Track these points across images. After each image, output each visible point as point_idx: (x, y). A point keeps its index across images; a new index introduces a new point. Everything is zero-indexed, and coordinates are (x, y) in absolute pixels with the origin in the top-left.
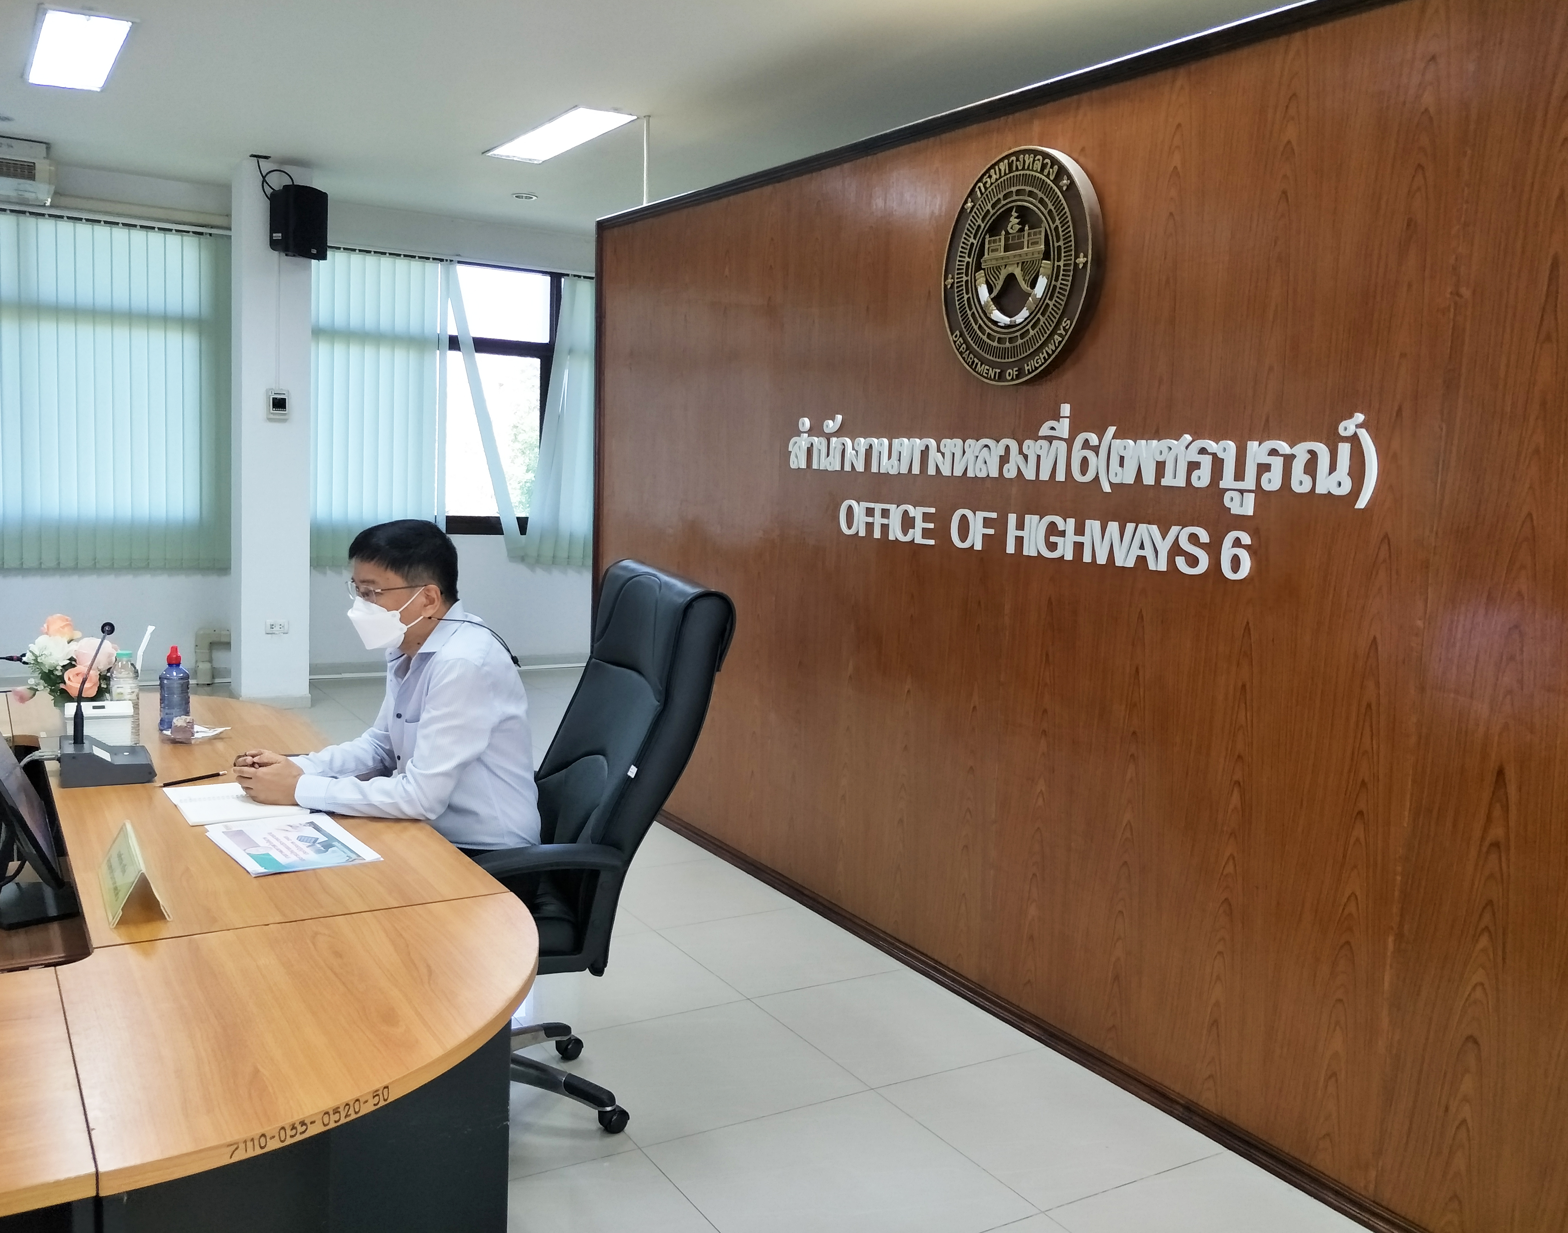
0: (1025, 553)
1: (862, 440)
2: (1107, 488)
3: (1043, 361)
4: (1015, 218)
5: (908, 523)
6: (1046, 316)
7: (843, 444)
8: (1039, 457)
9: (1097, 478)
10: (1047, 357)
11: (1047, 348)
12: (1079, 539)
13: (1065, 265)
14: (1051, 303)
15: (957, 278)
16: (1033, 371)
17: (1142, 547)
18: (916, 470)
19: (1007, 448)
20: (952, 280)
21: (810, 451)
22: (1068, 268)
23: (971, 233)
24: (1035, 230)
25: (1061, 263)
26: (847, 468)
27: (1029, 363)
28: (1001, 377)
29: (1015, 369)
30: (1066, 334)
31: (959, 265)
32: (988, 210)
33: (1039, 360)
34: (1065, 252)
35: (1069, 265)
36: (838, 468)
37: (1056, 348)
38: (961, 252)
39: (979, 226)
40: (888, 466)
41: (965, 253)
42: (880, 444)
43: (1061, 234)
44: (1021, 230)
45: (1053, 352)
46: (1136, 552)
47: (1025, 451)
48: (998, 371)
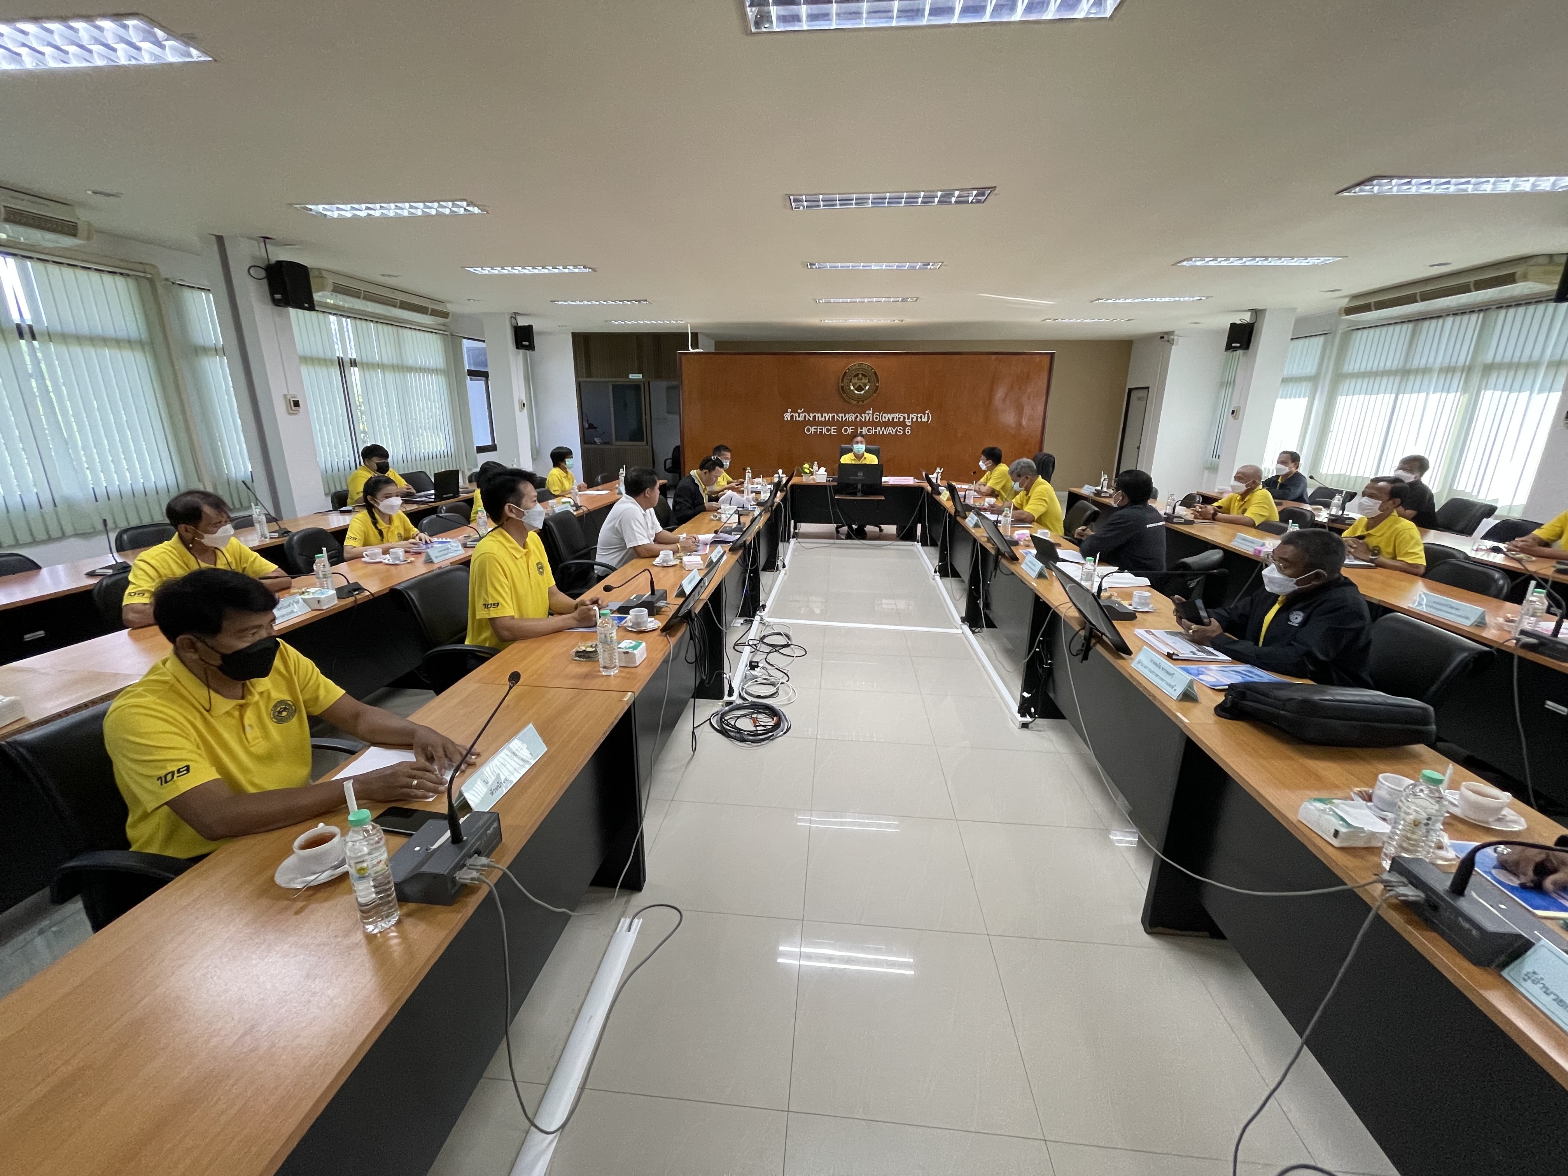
1: (811, 414)
2: (881, 422)
5: (828, 430)
6: (869, 393)
7: (804, 415)
8: (865, 417)
9: (879, 420)
12: (875, 431)
13: (874, 385)
14: (870, 391)
19: (856, 415)
21: (792, 416)
23: (849, 376)
24: (866, 377)
26: (806, 420)
32: (853, 373)
33: (866, 400)
34: (874, 383)
36: (803, 420)
39: (851, 376)
40: (821, 419)
42: (818, 415)
43: (873, 379)
44: (862, 377)
47: (862, 416)
48: (857, 402)
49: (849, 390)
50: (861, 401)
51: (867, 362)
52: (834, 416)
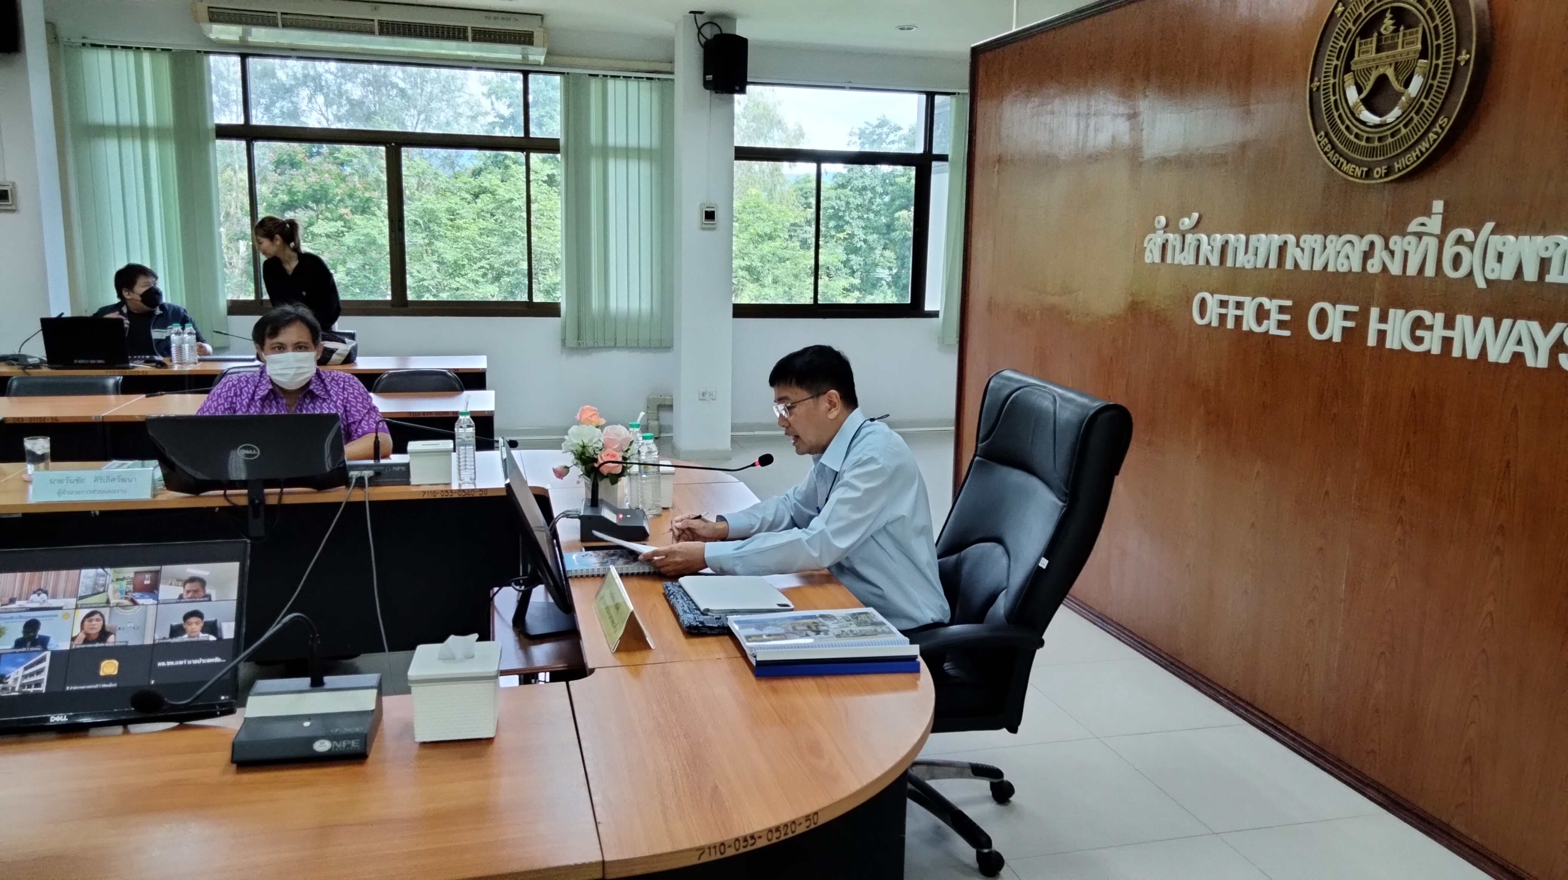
0: (1388, 345)
1: (1218, 236)
2: (1481, 284)
3: (1415, 159)
4: (1391, 19)
5: (1262, 314)
6: (1421, 115)
7: (1199, 240)
8: (1406, 253)
9: (1471, 274)
10: (1419, 155)
11: (1420, 146)
12: (1448, 333)
13: (1444, 63)
14: (1427, 102)
15: (1324, 81)
16: (1404, 169)
17: (1520, 344)
18: (1273, 264)
19: (1372, 244)
20: (1319, 83)
21: (1164, 247)
22: (1447, 66)
23: (1341, 36)
24: (1410, 30)
25: (1440, 62)
26: (1202, 262)
27: (1400, 161)
28: (1368, 175)
29: (1383, 168)
30: (1442, 132)
31: (1326, 68)
32: (1360, 14)
33: (1411, 159)
34: (1444, 50)
35: (1450, 63)
36: (1192, 261)
37: (1431, 146)
38: (1329, 55)
39: (1350, 30)
40: (1244, 261)
41: (1333, 56)
42: (1236, 240)
43: (1441, 32)
44: (1396, 31)
45: (1427, 150)
46: (1512, 347)
47: (1391, 246)
48: (1365, 169)
49: (1337, 110)
50: (1379, 164)
52: (1286, 243)
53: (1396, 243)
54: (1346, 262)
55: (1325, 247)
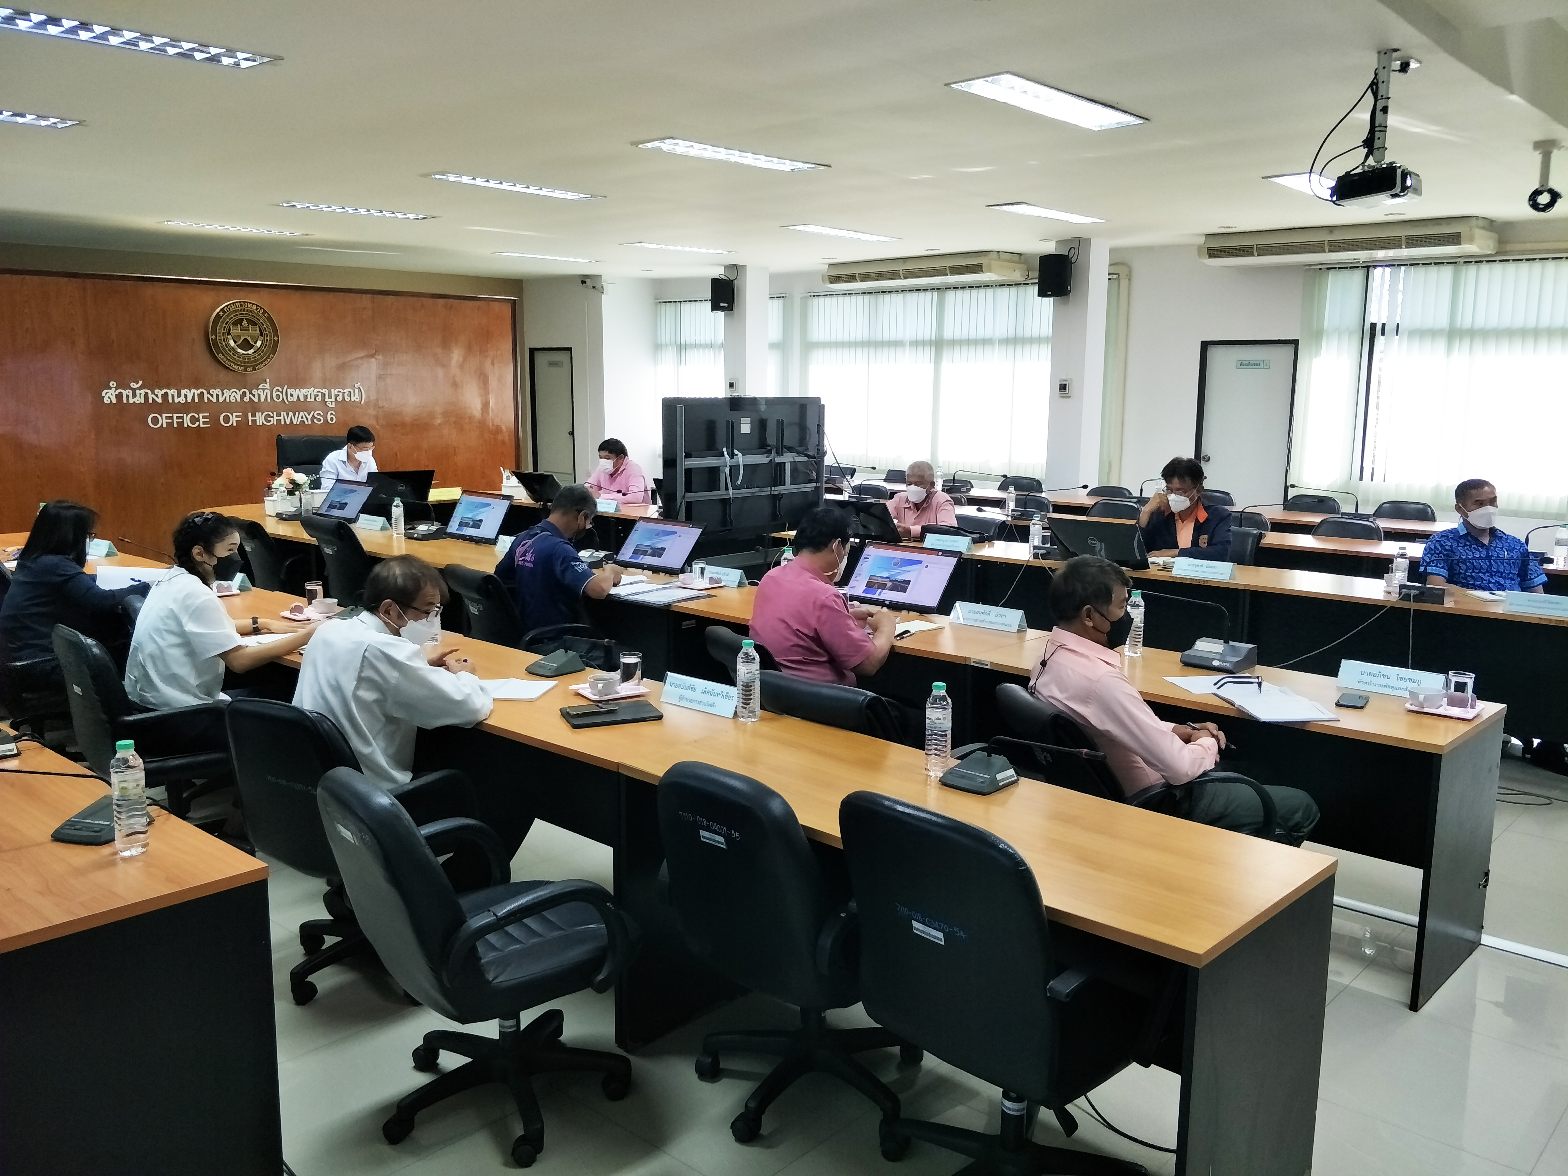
1: (159, 391)
2: (287, 403)
4: (246, 322)
5: (194, 420)
6: (263, 353)
7: (145, 392)
8: (259, 395)
9: (283, 400)
10: (265, 365)
11: (265, 363)
12: (278, 418)
13: (269, 339)
14: (265, 349)
15: (218, 337)
16: (259, 369)
17: (302, 418)
18: (196, 401)
19: (244, 392)
23: (224, 323)
24: (254, 327)
26: (150, 401)
27: (257, 367)
28: (246, 370)
31: (218, 332)
32: (232, 317)
33: (262, 366)
34: (268, 335)
35: (272, 339)
36: (143, 401)
38: (219, 328)
39: (228, 321)
40: (179, 400)
41: (222, 329)
42: (172, 392)
43: (267, 330)
44: (248, 326)
45: (267, 364)
46: (300, 419)
47: (252, 393)
48: (243, 368)
49: (227, 347)
50: (250, 367)
51: (254, 300)
52: (202, 393)
53: (254, 391)
54: (234, 398)
55: (223, 394)
